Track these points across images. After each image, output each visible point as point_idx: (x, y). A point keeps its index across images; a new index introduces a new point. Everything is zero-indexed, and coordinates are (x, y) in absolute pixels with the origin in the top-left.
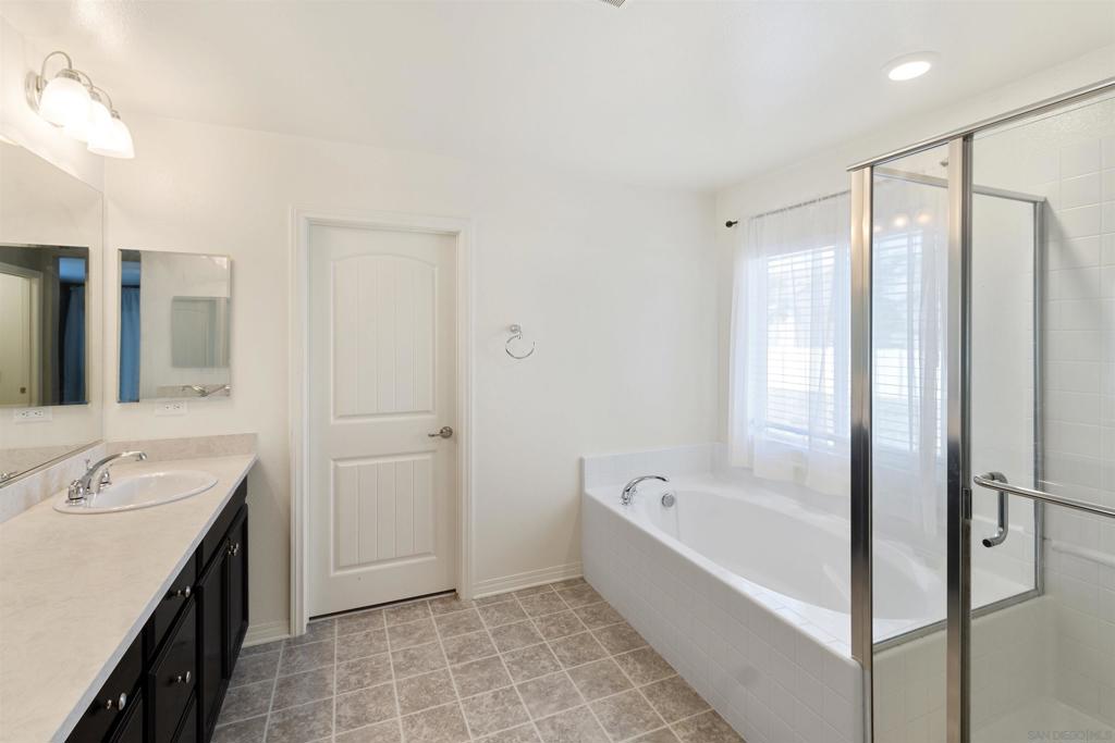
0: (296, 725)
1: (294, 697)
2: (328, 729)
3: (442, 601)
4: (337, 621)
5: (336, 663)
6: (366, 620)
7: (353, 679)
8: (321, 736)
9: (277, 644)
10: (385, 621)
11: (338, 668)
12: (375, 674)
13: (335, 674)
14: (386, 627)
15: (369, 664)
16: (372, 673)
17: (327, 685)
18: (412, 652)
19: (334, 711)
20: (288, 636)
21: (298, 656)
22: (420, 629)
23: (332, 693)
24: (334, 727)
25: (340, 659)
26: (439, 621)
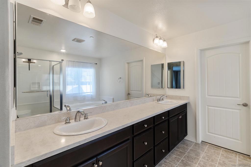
0: (190, 158)
1: (192, 153)
2: (196, 163)
3: (244, 157)
4: (208, 145)
5: (204, 153)
6: (216, 148)
7: (206, 158)
8: (194, 164)
9: (194, 142)
10: (221, 152)
11: (204, 154)
12: (212, 161)
13: (202, 155)
14: (221, 153)
15: (212, 158)
16: (212, 160)
17: (200, 155)
18: (226, 162)
19: (199, 161)
20: (196, 142)
21: (196, 147)
22: (232, 159)
23: (200, 158)
24: (197, 164)
25: (205, 152)
26: (239, 160)
